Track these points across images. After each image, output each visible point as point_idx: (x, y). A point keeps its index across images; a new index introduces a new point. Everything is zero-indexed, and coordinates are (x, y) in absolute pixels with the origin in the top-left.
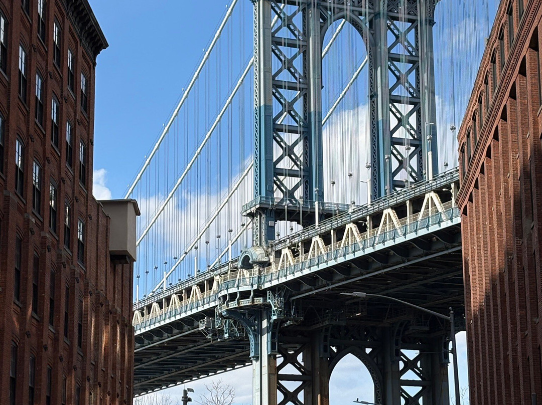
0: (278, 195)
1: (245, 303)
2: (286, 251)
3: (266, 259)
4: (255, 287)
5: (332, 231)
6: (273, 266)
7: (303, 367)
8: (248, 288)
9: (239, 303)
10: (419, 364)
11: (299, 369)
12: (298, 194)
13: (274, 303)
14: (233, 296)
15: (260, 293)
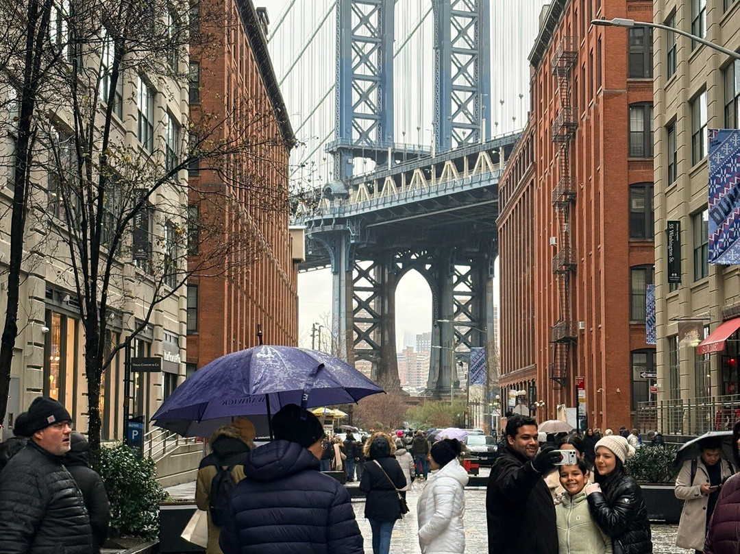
0: (356, 136)
1: (328, 228)
2: (362, 186)
3: (345, 191)
4: (337, 216)
5: (402, 174)
6: (351, 198)
7: (374, 281)
8: (331, 216)
9: (323, 228)
10: (469, 277)
11: (371, 282)
12: (373, 135)
13: (353, 231)
14: (318, 223)
15: (341, 221)
